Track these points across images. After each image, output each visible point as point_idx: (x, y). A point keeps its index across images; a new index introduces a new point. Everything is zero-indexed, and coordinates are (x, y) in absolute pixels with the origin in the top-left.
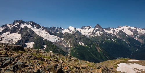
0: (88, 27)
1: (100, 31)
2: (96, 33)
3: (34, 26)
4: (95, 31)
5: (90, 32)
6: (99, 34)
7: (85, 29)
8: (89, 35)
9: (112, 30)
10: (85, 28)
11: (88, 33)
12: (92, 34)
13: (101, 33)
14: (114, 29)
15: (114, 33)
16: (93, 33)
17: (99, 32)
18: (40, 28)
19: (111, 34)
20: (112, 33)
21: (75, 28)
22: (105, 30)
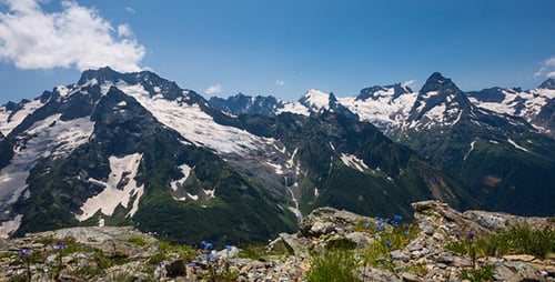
0: (392, 91)
1: (448, 104)
2: (428, 115)
3: (157, 89)
4: (423, 104)
5: (400, 112)
6: (441, 116)
7: (376, 98)
8: (396, 122)
9: (510, 97)
10: (376, 94)
11: (392, 117)
12: (409, 121)
13: (451, 111)
14: (523, 95)
15: (523, 113)
16: (415, 115)
17: (443, 107)
18: (180, 99)
19: (506, 115)
20: (511, 112)
21: (331, 94)
22: (472, 100)
